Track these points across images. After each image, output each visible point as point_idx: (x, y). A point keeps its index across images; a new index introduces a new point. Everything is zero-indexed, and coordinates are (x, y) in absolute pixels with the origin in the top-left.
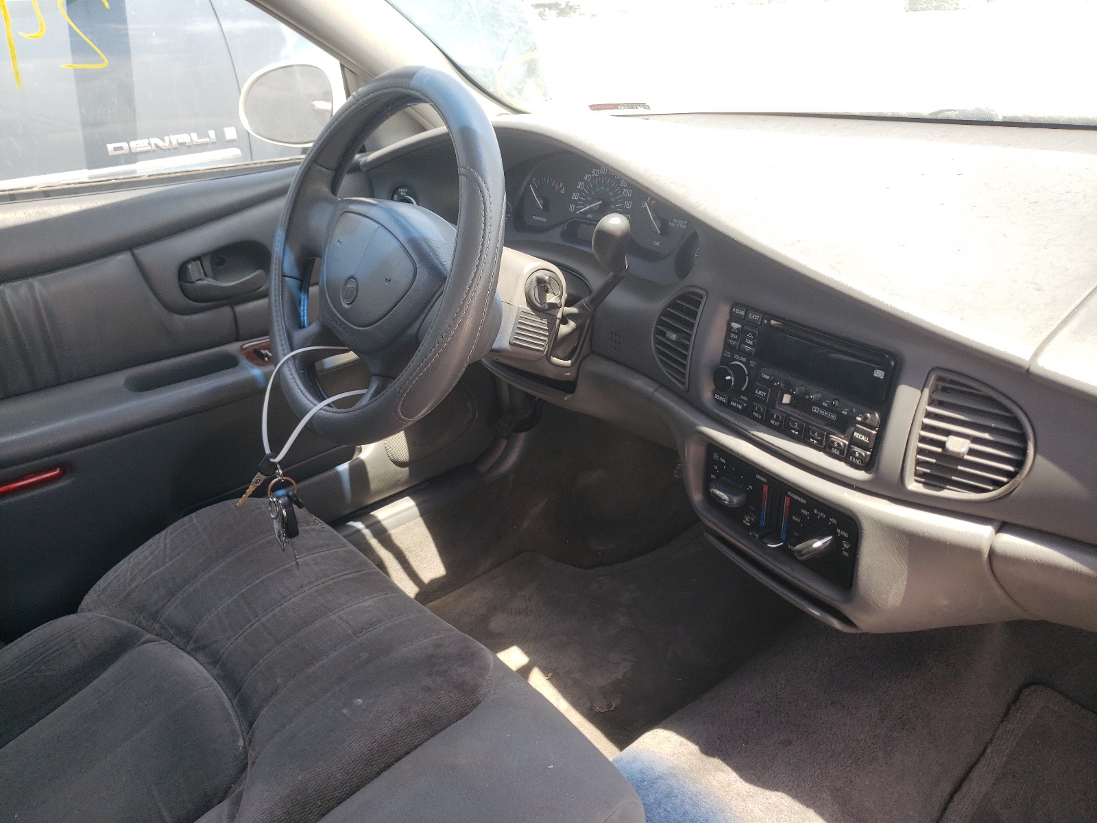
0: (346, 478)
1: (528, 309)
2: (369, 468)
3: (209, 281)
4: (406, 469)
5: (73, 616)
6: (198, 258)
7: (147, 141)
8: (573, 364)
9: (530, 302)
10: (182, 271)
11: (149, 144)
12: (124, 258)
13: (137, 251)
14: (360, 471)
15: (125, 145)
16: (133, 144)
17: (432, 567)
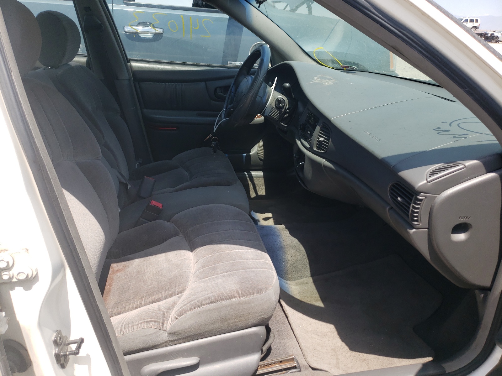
0: (244, 158)
1: (274, 107)
2: (251, 157)
3: (222, 94)
4: (262, 162)
5: (170, 161)
6: (221, 87)
7: (239, 62)
8: (287, 127)
9: (275, 105)
10: (216, 90)
11: (240, 63)
12: (203, 84)
13: (207, 82)
14: (249, 157)
15: (233, 62)
16: (235, 62)
17: (262, 192)
